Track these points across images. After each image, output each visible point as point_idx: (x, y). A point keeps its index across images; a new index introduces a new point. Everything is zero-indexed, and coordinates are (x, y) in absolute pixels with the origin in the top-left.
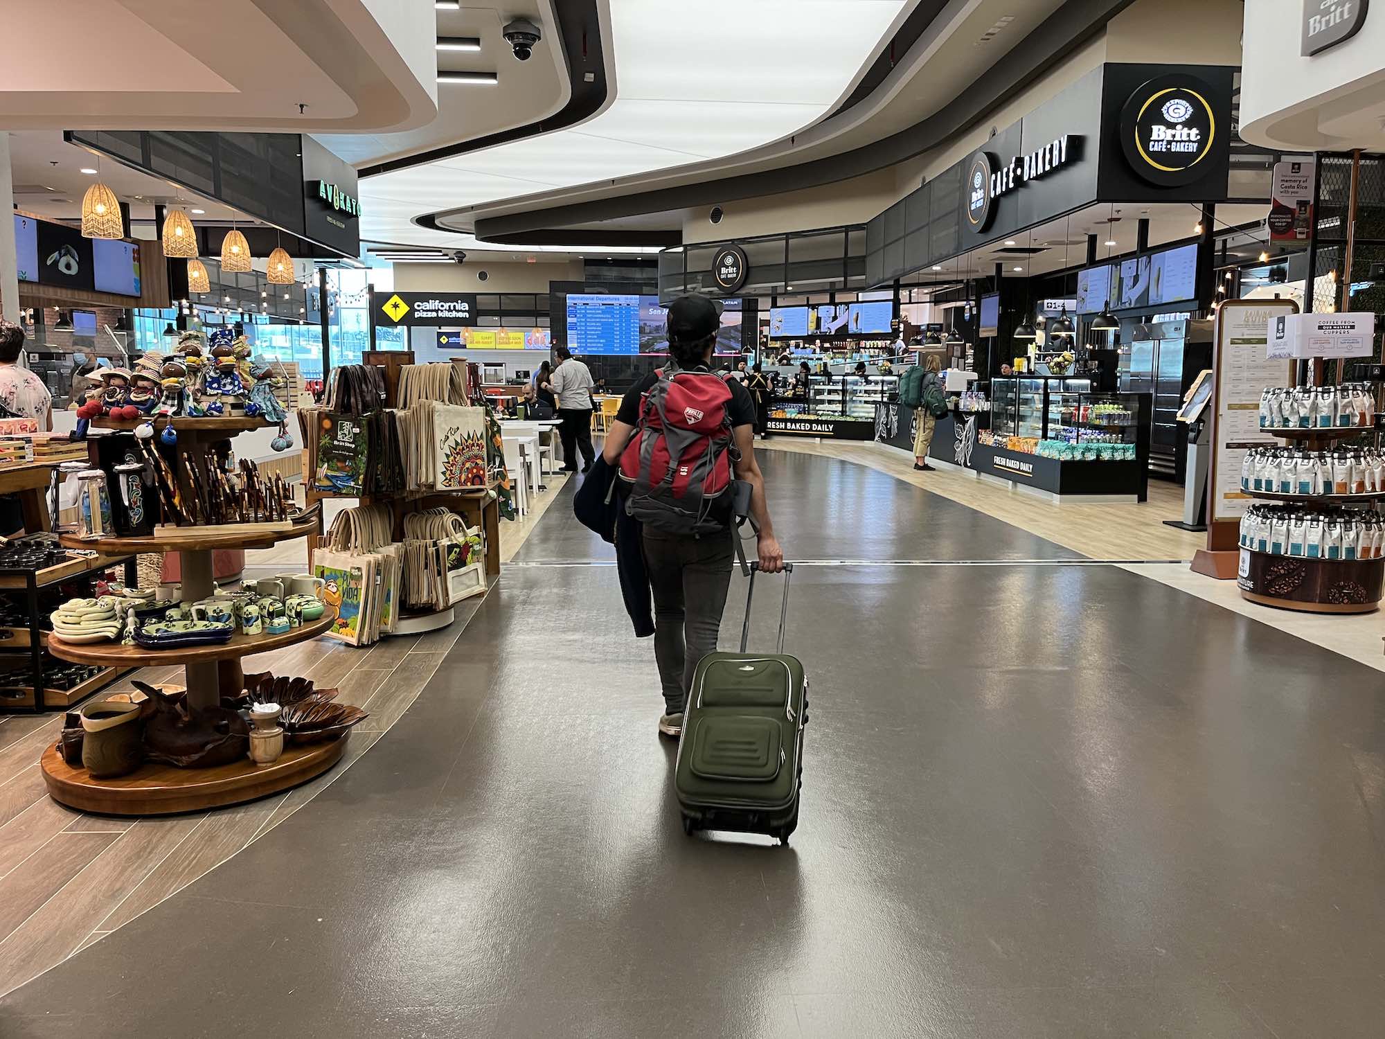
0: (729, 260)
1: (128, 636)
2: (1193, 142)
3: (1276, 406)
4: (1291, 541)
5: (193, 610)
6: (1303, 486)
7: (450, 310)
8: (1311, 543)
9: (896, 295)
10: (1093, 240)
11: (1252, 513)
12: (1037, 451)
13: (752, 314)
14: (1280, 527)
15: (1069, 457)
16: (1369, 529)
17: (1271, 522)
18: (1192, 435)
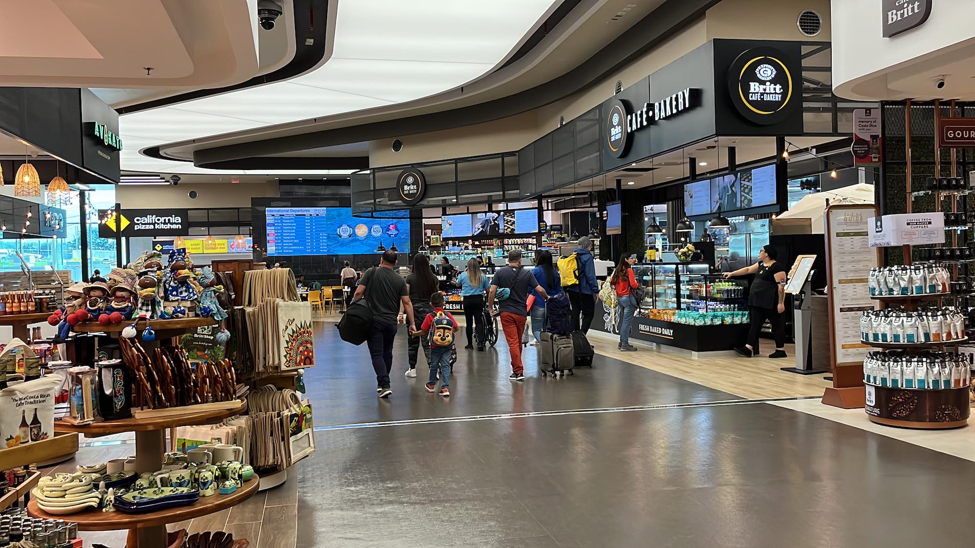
0: (410, 180)
1: (109, 504)
2: (778, 94)
3: (883, 280)
4: (905, 377)
5: (158, 478)
6: (910, 337)
7: (165, 223)
8: (920, 378)
9: (540, 204)
10: (693, 162)
11: (873, 358)
12: (675, 319)
13: (417, 221)
14: (896, 367)
15: (702, 323)
16: (958, 366)
17: (889, 364)
18: (797, 303)
